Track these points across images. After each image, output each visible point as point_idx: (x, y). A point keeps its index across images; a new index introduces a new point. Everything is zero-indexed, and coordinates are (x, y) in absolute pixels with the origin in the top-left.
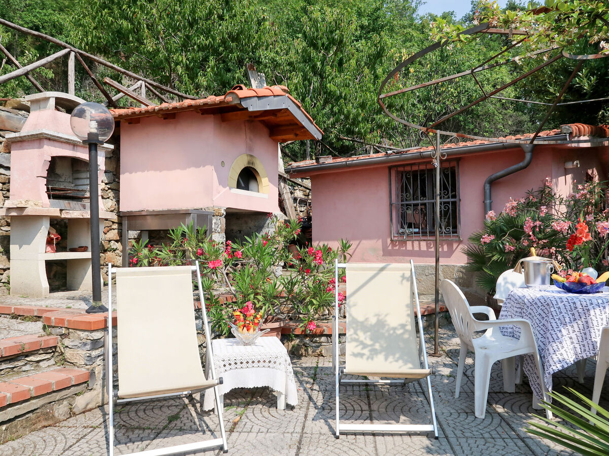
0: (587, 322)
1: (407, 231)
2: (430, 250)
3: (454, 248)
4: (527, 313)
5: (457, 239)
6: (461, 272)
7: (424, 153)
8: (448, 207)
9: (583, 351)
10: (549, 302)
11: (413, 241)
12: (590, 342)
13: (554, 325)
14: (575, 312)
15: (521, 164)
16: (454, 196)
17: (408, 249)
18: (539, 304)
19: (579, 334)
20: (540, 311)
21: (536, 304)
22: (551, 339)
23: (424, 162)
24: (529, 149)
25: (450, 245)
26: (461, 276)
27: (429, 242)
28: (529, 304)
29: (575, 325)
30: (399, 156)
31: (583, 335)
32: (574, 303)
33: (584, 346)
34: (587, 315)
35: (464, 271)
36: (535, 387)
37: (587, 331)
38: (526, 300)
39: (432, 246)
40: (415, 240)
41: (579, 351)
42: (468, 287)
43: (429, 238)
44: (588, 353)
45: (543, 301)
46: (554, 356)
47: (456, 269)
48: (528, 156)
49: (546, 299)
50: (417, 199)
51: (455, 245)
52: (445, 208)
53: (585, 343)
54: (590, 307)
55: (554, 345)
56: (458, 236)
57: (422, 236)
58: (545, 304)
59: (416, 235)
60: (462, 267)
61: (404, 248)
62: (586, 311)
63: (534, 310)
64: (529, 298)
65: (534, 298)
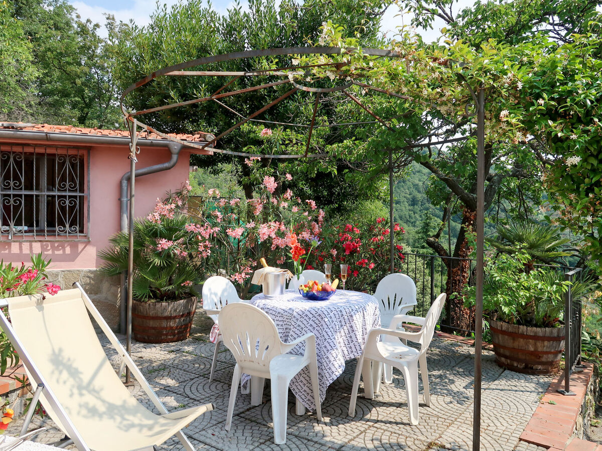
0: (351, 327)
1: (14, 230)
2: (45, 253)
3: (80, 250)
4: (295, 326)
5: (86, 240)
6: (88, 277)
7: (51, 135)
8: (75, 202)
9: (350, 352)
10: (320, 312)
11: (21, 243)
12: (356, 344)
13: (330, 333)
14: (342, 319)
15: (166, 165)
16: (82, 190)
17: (12, 252)
18: (311, 316)
19: (345, 338)
20: (311, 322)
21: (307, 315)
22: (329, 348)
23: (45, 145)
24: (177, 151)
25: (74, 246)
26: (89, 282)
27: (44, 243)
28: (298, 317)
29: (342, 331)
30: (12, 132)
31: (349, 338)
32: (341, 311)
33: (351, 348)
34: (351, 321)
35: (92, 276)
36: (300, 394)
37: (352, 334)
38: (295, 314)
39: (49, 248)
40: (25, 241)
41: (346, 353)
42: (96, 294)
43: (47, 238)
44: (356, 354)
45: (314, 312)
46: (335, 363)
47: (82, 274)
48: (175, 157)
49: (317, 310)
50: (32, 189)
51: (81, 247)
52: (70, 203)
53: (352, 345)
54: (352, 313)
55: (333, 352)
56: (86, 236)
57: (37, 235)
58: (316, 315)
59: (27, 234)
60: (90, 271)
61: (7, 252)
62: (350, 317)
63: (305, 322)
64: (297, 311)
65: (303, 311)
